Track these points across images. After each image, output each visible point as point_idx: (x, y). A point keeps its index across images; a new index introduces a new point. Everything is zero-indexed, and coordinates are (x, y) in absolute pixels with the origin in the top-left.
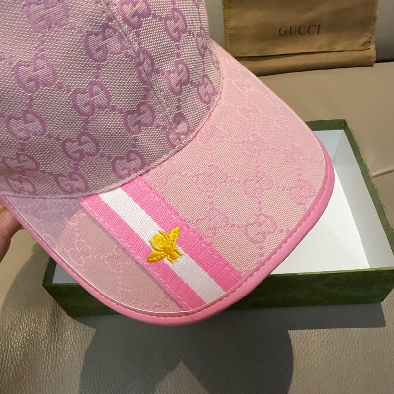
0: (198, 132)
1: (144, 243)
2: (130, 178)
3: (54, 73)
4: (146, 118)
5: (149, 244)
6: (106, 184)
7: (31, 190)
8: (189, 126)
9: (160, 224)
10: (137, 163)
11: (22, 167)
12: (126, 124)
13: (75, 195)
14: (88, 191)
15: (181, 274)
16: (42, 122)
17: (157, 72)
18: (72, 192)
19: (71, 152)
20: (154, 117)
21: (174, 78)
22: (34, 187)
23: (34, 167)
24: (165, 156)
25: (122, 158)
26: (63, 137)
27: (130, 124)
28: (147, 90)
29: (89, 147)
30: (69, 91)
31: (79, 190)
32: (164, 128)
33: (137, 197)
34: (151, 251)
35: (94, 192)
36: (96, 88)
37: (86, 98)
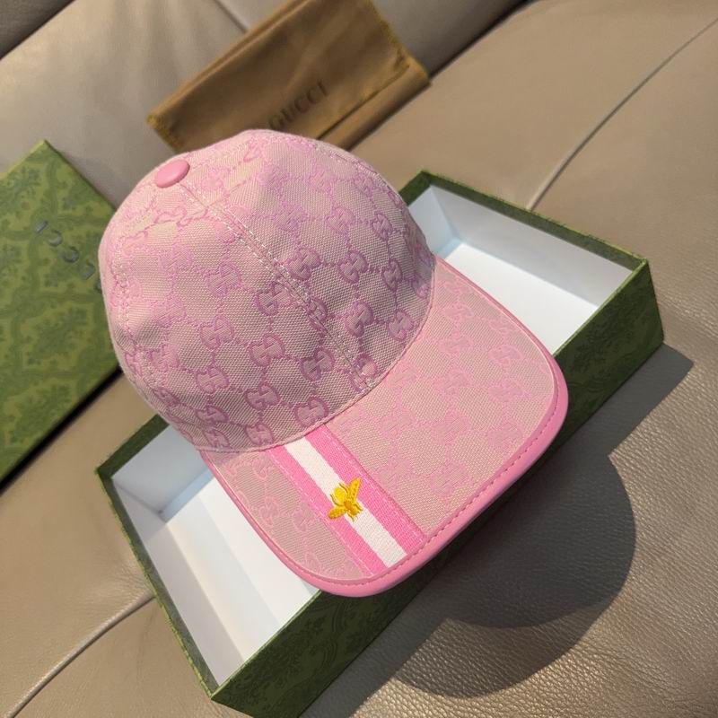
0: (388, 373)
1: (326, 497)
2: (314, 426)
3: (232, 330)
4: (324, 363)
5: (330, 498)
6: (291, 435)
7: (226, 444)
8: (376, 368)
9: (342, 477)
10: (319, 410)
11: (212, 419)
12: (302, 371)
13: (263, 448)
14: (276, 443)
15: (362, 533)
16: (225, 375)
17: (333, 316)
18: (260, 444)
19: (253, 402)
20: (333, 362)
21: (352, 320)
22: (227, 440)
23: (222, 418)
24: (350, 401)
25: (303, 406)
26: (245, 388)
27: (307, 370)
28: (322, 336)
29: (268, 396)
30: (245, 345)
31: (266, 441)
32: (346, 371)
33: (321, 447)
35: (279, 443)
36: (270, 340)
37: (262, 349)
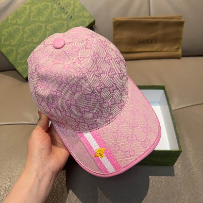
0: (116, 118)
1: (94, 150)
2: (93, 130)
3: (76, 103)
4: (100, 114)
5: (95, 151)
6: (86, 131)
7: (64, 127)
8: (113, 116)
9: (100, 146)
10: (96, 126)
11: (63, 122)
12: (94, 116)
13: (76, 131)
14: (80, 131)
17: (105, 102)
18: (75, 130)
19: (77, 121)
20: (102, 114)
21: (110, 104)
22: (64, 126)
23: (66, 123)
24: (104, 125)
25: (91, 124)
26: (75, 118)
28: (101, 108)
29: (82, 121)
31: (77, 130)
32: (105, 117)
33: (95, 136)
34: (96, 153)
35: (82, 132)
